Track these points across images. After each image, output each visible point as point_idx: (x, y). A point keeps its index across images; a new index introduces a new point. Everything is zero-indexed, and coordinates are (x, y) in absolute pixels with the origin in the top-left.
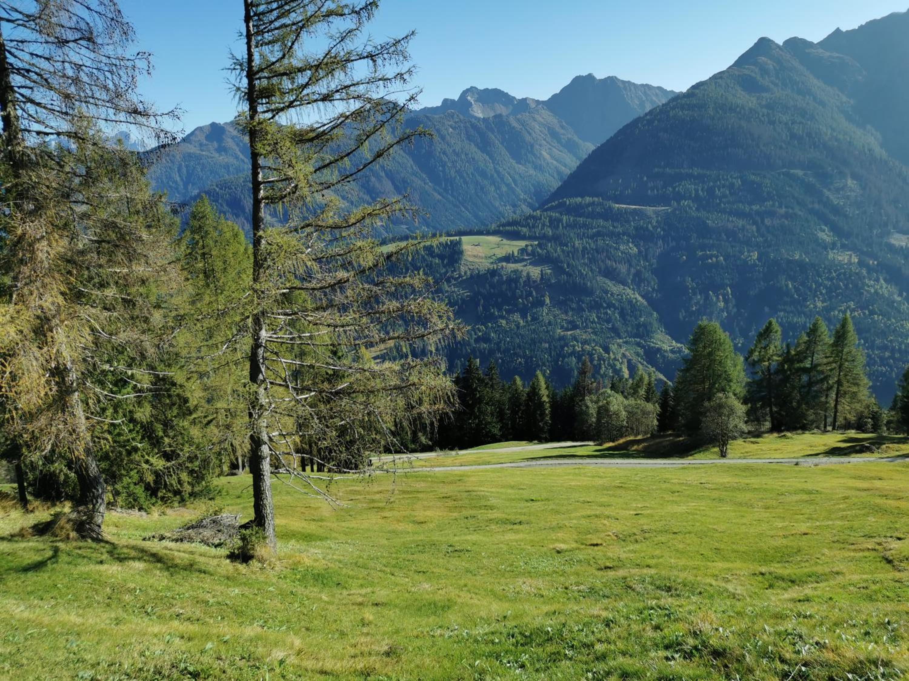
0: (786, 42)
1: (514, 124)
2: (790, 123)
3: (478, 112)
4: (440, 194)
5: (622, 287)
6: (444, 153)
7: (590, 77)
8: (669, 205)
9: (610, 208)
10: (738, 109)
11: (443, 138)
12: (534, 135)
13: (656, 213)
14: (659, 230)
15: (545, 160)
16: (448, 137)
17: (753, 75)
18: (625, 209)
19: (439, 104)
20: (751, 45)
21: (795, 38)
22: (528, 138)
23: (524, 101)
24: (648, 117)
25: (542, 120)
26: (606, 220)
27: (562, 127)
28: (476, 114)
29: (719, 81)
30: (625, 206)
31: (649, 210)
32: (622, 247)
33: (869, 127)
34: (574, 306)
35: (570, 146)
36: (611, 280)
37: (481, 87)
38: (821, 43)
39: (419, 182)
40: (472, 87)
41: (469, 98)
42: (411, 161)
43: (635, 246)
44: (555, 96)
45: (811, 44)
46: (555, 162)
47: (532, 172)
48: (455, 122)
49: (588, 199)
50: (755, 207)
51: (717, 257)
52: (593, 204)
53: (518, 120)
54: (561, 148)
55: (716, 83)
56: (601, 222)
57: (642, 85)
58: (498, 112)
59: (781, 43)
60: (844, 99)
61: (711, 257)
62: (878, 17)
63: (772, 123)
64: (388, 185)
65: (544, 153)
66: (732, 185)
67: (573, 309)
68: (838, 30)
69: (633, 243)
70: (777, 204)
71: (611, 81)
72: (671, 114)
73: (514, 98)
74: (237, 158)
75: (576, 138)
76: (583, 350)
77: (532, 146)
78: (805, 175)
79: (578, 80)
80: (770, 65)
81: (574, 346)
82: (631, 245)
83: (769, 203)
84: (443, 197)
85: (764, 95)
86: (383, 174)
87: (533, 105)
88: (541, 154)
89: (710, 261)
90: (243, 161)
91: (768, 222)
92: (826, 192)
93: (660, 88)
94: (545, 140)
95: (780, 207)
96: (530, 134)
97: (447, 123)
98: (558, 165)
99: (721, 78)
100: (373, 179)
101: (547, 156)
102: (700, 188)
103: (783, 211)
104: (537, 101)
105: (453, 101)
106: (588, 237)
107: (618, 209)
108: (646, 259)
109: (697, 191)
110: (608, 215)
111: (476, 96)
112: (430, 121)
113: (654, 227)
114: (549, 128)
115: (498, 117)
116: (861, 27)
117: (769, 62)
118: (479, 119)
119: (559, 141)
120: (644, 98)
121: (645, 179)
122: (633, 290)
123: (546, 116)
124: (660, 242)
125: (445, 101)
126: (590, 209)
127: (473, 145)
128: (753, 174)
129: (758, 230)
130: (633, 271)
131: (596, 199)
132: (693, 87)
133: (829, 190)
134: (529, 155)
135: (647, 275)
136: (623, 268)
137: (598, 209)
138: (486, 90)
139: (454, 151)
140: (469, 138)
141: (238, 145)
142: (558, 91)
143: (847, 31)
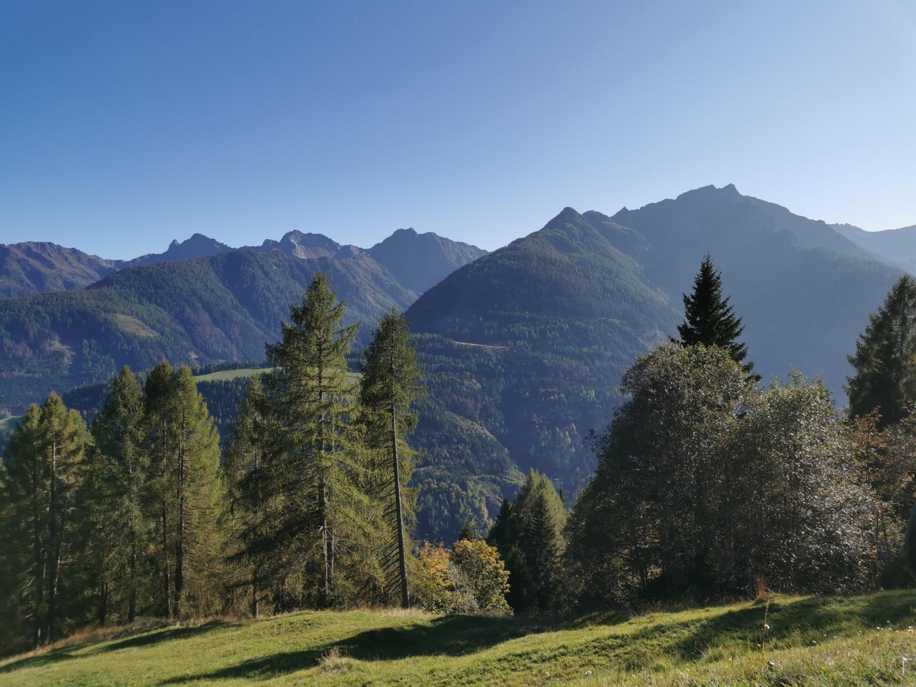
0: (584, 214)
1: (339, 267)
2: (602, 278)
3: (301, 254)
4: (261, 329)
5: (470, 422)
6: (268, 289)
7: (411, 231)
8: (507, 345)
9: (450, 344)
10: (557, 263)
11: (266, 274)
12: (359, 280)
13: (494, 351)
14: (499, 367)
15: (369, 303)
16: (272, 275)
17: (563, 236)
18: (465, 346)
19: (261, 244)
20: (559, 213)
21: (592, 211)
22: (352, 281)
23: (347, 248)
24: (477, 264)
25: (366, 267)
26: (447, 356)
27: (385, 274)
28: (299, 256)
29: (536, 239)
30: (464, 344)
31: (489, 348)
32: (466, 383)
33: (659, 290)
34: (424, 440)
35: (393, 292)
36: (459, 415)
37: (305, 231)
38: (615, 218)
39: (240, 316)
40: (295, 231)
41: (292, 240)
42: (231, 295)
43: (479, 382)
44: (378, 246)
45: (605, 217)
46: (379, 307)
47: (356, 313)
48: (280, 261)
49: (427, 336)
50: (585, 350)
51: (559, 394)
52: (433, 340)
53: (343, 265)
54: (385, 294)
55: (533, 241)
56: (443, 358)
57: (459, 243)
58: (322, 255)
59: (581, 213)
60: (637, 265)
61: (553, 394)
62: (655, 202)
63: (587, 277)
64: (205, 317)
65: (370, 298)
66: (561, 329)
67: (423, 445)
68: (625, 208)
69: (475, 378)
70: (602, 347)
71: (430, 237)
72: (499, 262)
73: (338, 244)
74: (21, 282)
75: (398, 285)
76: (439, 487)
77: (357, 289)
78: (621, 323)
79: (399, 233)
80: (576, 231)
81: (429, 483)
82: (474, 380)
83: (596, 347)
84: (265, 333)
85: (574, 254)
86: (199, 305)
87: (356, 252)
88: (366, 297)
89: (552, 397)
90: (29, 286)
91: (598, 363)
92: (641, 341)
93: (474, 247)
94: (368, 285)
95: (606, 349)
96: (354, 278)
97: (271, 260)
98: (382, 309)
99: (537, 237)
100: (188, 310)
101: (372, 300)
102: (533, 331)
103: (609, 354)
104: (361, 250)
105: (275, 243)
106: (431, 371)
107: (458, 346)
108: (490, 395)
109: (530, 332)
110: (449, 351)
111: (300, 239)
112: (254, 257)
113: (495, 364)
114: (373, 274)
115: (324, 259)
116: (642, 208)
117: (575, 228)
118: (304, 260)
119: (382, 286)
120: (461, 255)
121: (481, 319)
122: (481, 425)
123: (369, 262)
124: (502, 379)
125: (267, 242)
126: (430, 345)
127: (297, 284)
128: (578, 320)
129: (591, 370)
130: (479, 406)
131: (436, 336)
132: (514, 242)
133: (643, 338)
134: (354, 298)
135: (493, 410)
136: (470, 403)
137: (439, 346)
138: (310, 235)
139: (278, 288)
140: (293, 276)
141: (24, 268)
142: (381, 241)
143: (632, 211)
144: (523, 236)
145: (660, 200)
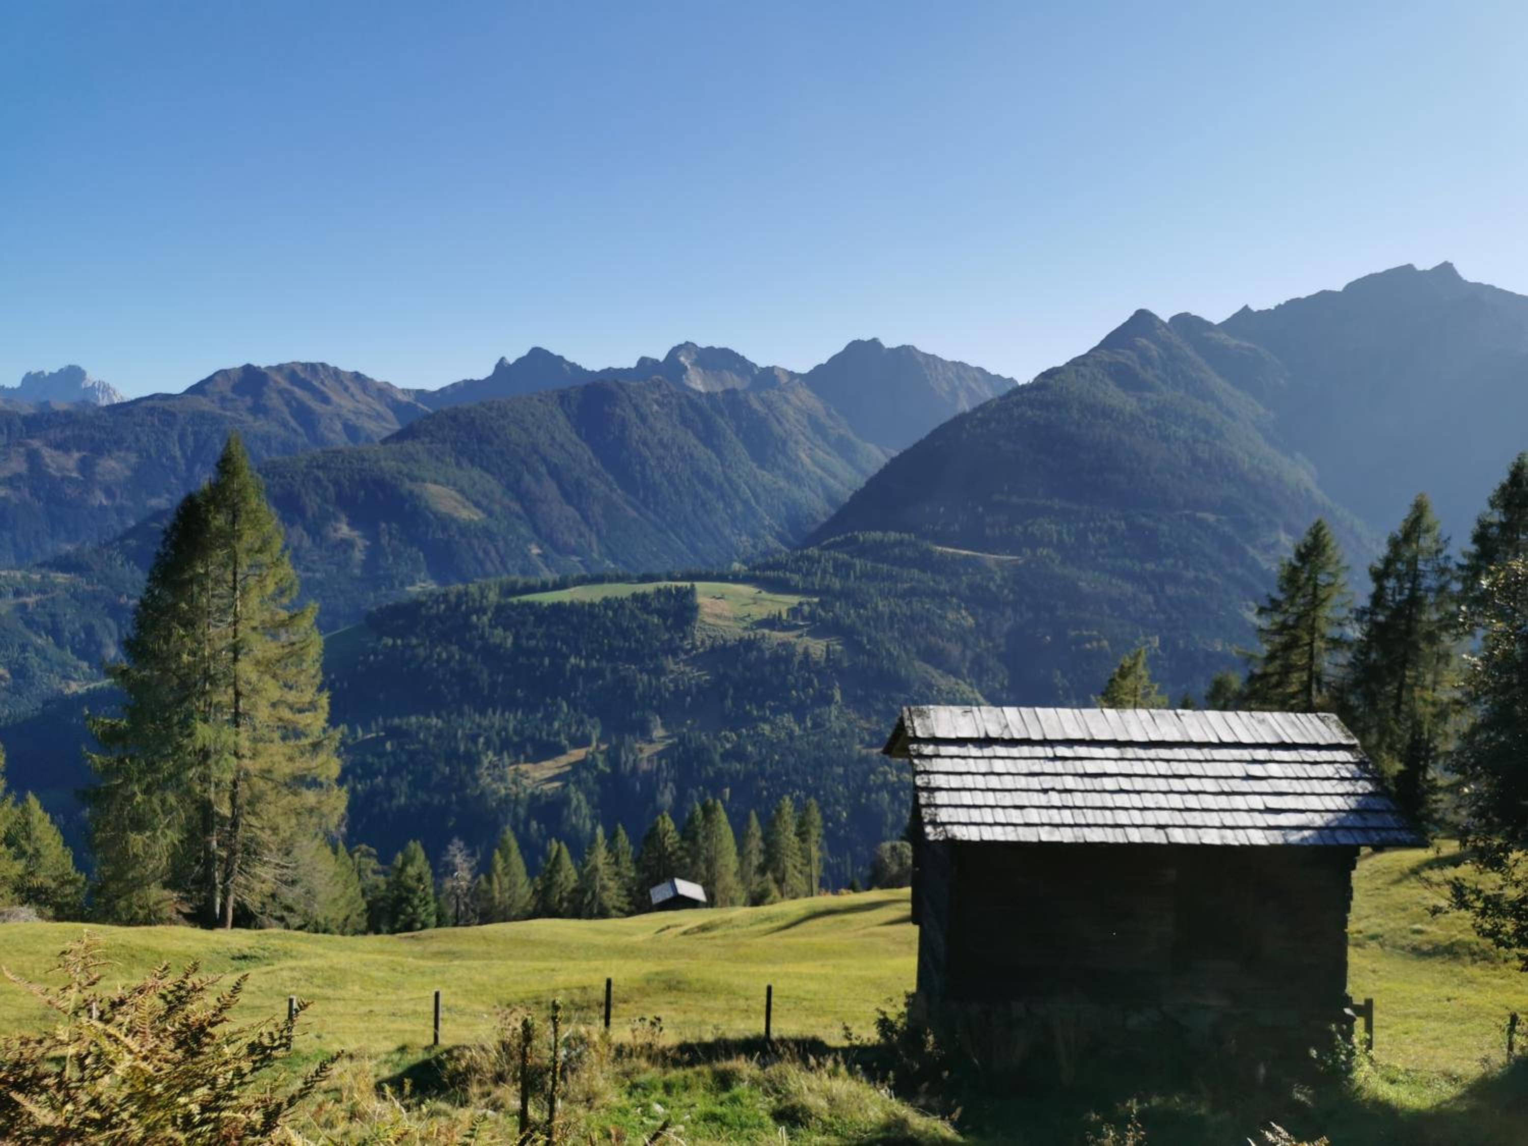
0: (1173, 319)
1: (756, 405)
2: (1190, 441)
3: (697, 382)
4: (636, 509)
5: (953, 679)
6: (645, 443)
7: (875, 343)
8: (1019, 553)
9: (929, 552)
10: (1115, 415)
11: (643, 419)
12: (787, 426)
13: (999, 564)
14: (1006, 591)
15: (803, 465)
16: (651, 419)
17: (1129, 363)
18: (953, 554)
19: (633, 364)
20: (1126, 319)
21: (1186, 314)
22: (777, 429)
23: (770, 371)
24: (979, 415)
25: (799, 404)
26: (924, 571)
27: (829, 415)
28: (693, 385)
29: (1082, 368)
30: (951, 550)
31: (990, 559)
32: (951, 616)
33: (1298, 455)
34: (880, 706)
35: (844, 448)
36: (938, 666)
37: (702, 343)
38: (1225, 325)
39: (603, 487)
40: (687, 343)
41: (682, 359)
42: (590, 453)
43: (971, 615)
44: (819, 368)
45: (1209, 325)
46: (819, 472)
47: (782, 483)
48: (664, 396)
49: (893, 536)
50: (1150, 566)
51: (1099, 640)
52: (901, 542)
53: (763, 401)
54: (829, 450)
55: (1077, 371)
56: (916, 573)
57: (954, 363)
58: (729, 386)
59: (1166, 320)
60: (1262, 410)
61: (1090, 639)
62: (1303, 296)
63: (1165, 439)
64: (551, 489)
65: (803, 456)
66: (1112, 531)
67: (878, 713)
68: (1246, 308)
69: (966, 609)
70: (1181, 563)
71: (906, 353)
72: (1016, 412)
73: (755, 365)
74: (284, 425)
75: (851, 436)
76: (900, 781)
77: (784, 443)
78: (1218, 521)
79: (855, 347)
80: (1154, 351)
81: (885, 774)
82: (964, 612)
83: (1169, 562)
84: (640, 514)
85: (1147, 395)
86: (543, 469)
87: (784, 379)
88: (798, 456)
89: (1088, 646)
90: (295, 431)
91: (1170, 590)
92: (1251, 551)
93: (980, 370)
94: (803, 434)
95: (1186, 567)
96: (780, 423)
97: (650, 396)
98: (824, 475)
99: (1084, 364)
100: (527, 477)
101: (807, 461)
102: (1065, 531)
103: (1190, 574)
104: (792, 374)
105: (655, 362)
106: (895, 596)
107: (941, 554)
108: (989, 637)
109: (1060, 533)
110: (926, 562)
111: (694, 357)
112: (624, 390)
113: (998, 587)
114: (810, 417)
115: (731, 393)
116: (1279, 307)
117: (1153, 346)
118: (700, 393)
119: (825, 437)
120: (957, 383)
121: (980, 509)
122: (971, 685)
123: (806, 397)
124: (1009, 612)
125: (643, 361)
126: (897, 551)
127: (690, 433)
128: (1144, 515)
129: (1157, 602)
130: (969, 654)
131: (906, 536)
132: (1044, 375)
133: (1255, 547)
134: (780, 457)
135: (991, 662)
136: (955, 650)
137: (909, 553)
138: (711, 349)
139: (660, 441)
140: (685, 422)
141: (288, 404)
142: (824, 361)
143: (1259, 312)
144: (1060, 363)
145: (1313, 291)
